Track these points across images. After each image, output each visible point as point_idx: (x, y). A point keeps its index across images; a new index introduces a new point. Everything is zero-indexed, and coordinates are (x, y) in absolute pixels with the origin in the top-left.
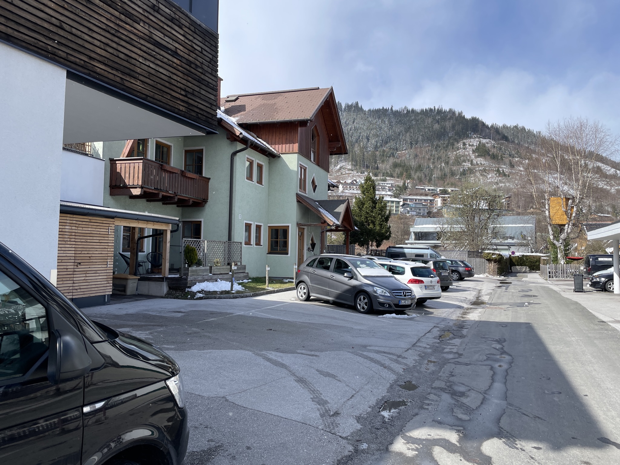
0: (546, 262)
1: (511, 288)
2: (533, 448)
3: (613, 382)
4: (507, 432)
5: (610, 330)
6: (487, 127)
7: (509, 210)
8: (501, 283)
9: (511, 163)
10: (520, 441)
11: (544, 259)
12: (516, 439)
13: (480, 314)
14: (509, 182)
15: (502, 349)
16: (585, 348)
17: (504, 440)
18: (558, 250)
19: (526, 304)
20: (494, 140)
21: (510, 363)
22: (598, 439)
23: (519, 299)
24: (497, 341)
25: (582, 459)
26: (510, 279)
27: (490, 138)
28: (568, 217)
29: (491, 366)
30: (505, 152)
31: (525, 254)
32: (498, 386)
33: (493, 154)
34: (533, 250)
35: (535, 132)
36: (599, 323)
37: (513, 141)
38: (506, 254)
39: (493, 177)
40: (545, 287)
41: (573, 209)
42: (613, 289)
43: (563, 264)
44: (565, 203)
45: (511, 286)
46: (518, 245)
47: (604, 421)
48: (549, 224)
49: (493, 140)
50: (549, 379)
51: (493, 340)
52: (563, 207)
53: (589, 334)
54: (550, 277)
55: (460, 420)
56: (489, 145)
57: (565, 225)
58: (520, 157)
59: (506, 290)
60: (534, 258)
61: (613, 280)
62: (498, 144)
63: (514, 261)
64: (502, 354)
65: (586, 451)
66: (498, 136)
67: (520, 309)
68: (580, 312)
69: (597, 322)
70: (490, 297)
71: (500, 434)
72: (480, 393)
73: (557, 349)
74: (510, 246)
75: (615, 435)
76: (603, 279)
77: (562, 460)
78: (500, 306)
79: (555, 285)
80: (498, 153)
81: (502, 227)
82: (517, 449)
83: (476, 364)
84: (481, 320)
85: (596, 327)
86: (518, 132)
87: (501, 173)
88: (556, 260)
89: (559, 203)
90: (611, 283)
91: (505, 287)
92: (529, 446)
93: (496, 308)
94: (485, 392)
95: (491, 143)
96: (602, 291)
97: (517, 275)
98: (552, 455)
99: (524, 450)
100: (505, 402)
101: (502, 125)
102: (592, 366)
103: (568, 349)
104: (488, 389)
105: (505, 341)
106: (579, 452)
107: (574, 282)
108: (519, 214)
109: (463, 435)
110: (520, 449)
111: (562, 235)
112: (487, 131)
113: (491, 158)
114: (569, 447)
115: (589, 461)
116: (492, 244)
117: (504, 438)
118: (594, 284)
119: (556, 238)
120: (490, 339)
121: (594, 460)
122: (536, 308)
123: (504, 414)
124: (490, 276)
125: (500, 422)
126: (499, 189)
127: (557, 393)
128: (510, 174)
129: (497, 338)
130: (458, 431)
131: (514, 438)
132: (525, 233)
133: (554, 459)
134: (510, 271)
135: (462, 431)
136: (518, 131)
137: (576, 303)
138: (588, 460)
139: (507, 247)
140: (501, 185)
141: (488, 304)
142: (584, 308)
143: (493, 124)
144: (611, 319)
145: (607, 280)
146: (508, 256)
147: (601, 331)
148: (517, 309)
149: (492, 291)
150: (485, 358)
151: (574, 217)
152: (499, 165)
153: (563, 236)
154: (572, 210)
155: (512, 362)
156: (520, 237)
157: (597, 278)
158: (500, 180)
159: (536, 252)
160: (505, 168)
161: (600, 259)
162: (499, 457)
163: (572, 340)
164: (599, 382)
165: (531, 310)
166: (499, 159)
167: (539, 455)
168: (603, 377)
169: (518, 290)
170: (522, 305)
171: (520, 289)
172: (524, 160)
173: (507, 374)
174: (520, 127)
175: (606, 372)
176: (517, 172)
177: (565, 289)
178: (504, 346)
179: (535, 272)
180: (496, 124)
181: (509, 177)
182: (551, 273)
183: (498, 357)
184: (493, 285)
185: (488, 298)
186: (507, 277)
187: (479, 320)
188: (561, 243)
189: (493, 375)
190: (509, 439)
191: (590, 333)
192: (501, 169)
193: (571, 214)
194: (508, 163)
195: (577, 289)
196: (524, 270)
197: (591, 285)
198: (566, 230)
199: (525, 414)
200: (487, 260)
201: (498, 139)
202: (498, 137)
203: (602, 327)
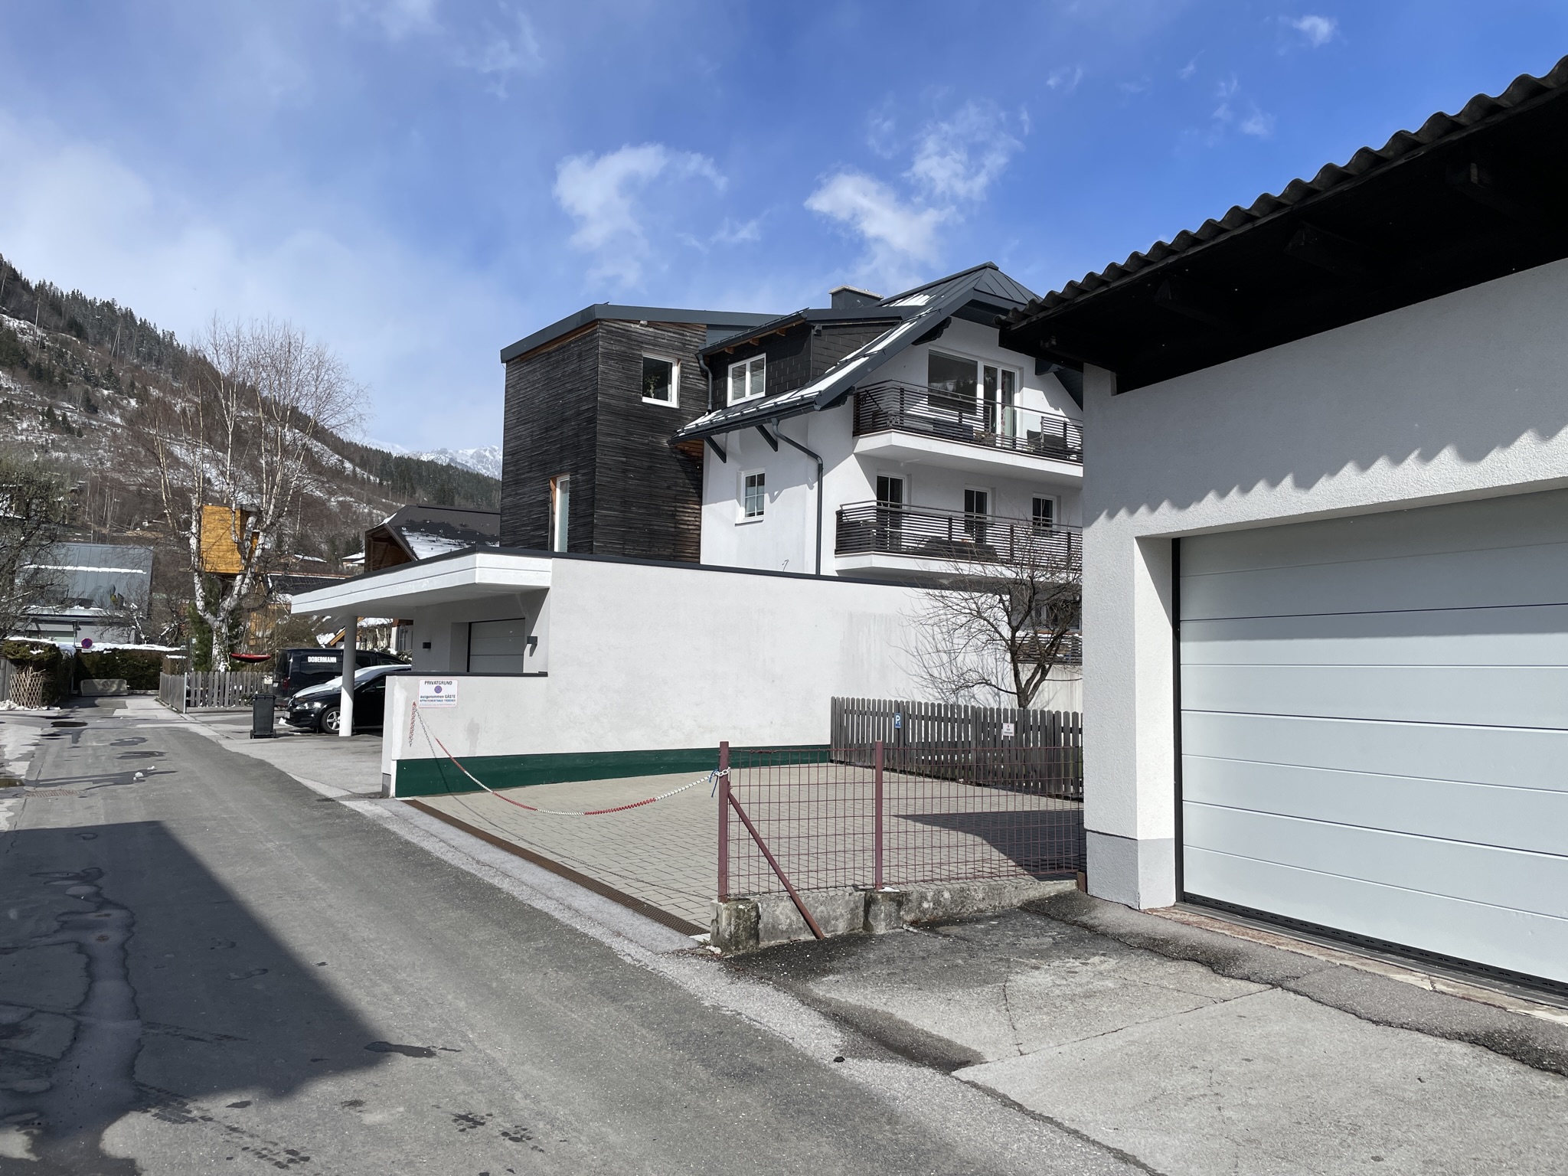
0: (179, 668)
1: (90, 740)
2: (229, 1109)
3: (372, 924)
4: (159, 1091)
5: (347, 817)
6: (26, 285)
7: (72, 527)
8: (55, 725)
9: (89, 400)
10: (196, 1100)
11: (174, 659)
12: (185, 1101)
13: (12, 814)
14: (78, 449)
15: (98, 894)
16: (299, 863)
17: (154, 1111)
18: (214, 638)
19: (139, 774)
20: (45, 328)
21: (129, 927)
22: (365, 1048)
23: (116, 764)
24: (77, 877)
25: (344, 1098)
26: (80, 714)
27: (33, 319)
28: (244, 558)
29: (77, 942)
30: (74, 366)
31: (120, 647)
32: (110, 989)
33: (38, 365)
34: (143, 637)
35: (159, 332)
36: (321, 803)
37: (99, 343)
38: (67, 644)
39: (33, 430)
40: (178, 730)
41: (258, 538)
42: (338, 726)
43: (223, 670)
44: (238, 522)
45: (87, 734)
46: (103, 623)
47: (371, 1008)
48: (196, 571)
49: (39, 326)
50: (233, 945)
51: (65, 876)
52: (235, 531)
53: (304, 831)
54: (188, 704)
55: (24, 1094)
56: (27, 338)
57: (235, 577)
58: (115, 387)
59: (73, 742)
60: (143, 656)
61: (339, 706)
62: (55, 340)
63: (87, 664)
64: (99, 908)
65: (347, 1079)
66: (56, 318)
67: (124, 788)
68: (273, 782)
69: (316, 802)
70: (30, 766)
71: (141, 1099)
72: (64, 1015)
73: (238, 875)
74: (78, 623)
75: (398, 1031)
76: (317, 705)
77: (301, 1114)
78: (66, 787)
79: (201, 725)
80: (54, 365)
81: (63, 572)
82: (193, 1120)
83: (32, 945)
84: (17, 829)
85: (316, 814)
86: (113, 320)
87: (57, 421)
88: (204, 661)
89: (225, 520)
90: (334, 713)
91: (70, 736)
92: (220, 1107)
93: (54, 793)
94: (78, 1010)
95: (35, 334)
96: (314, 732)
97: (97, 702)
98: (276, 1109)
99: (210, 1119)
100: (137, 1023)
101: (70, 293)
102: (322, 899)
103: (262, 869)
104: (84, 1001)
105: (100, 874)
106: (334, 1086)
107: (252, 715)
108: (101, 539)
109: (40, 1131)
110: (200, 1120)
111: (226, 599)
112: (26, 297)
113: (31, 375)
114: (310, 1083)
115: (358, 1096)
116: (27, 618)
117: (153, 1107)
118: (297, 719)
119: (211, 605)
120: (57, 875)
121: (367, 1092)
122: (164, 783)
123: (139, 1051)
124: (18, 708)
125: (134, 1073)
126: (50, 465)
127: (258, 972)
128: (85, 428)
129: (78, 870)
130: (23, 1125)
131: (180, 1099)
132: (120, 590)
133: (284, 1117)
134: (76, 692)
135: (36, 1122)
136: (114, 317)
137: (261, 764)
138: (356, 1097)
139: (70, 628)
140: (55, 454)
141: (27, 783)
142: (282, 774)
143: (44, 283)
144: (344, 793)
145: (325, 706)
146: (74, 651)
147: (329, 821)
148: (115, 791)
149: (33, 748)
150: (55, 925)
151: (258, 557)
152: (52, 398)
153: (228, 603)
154: (255, 540)
155: (133, 924)
156: (108, 601)
157: (304, 703)
158: (53, 441)
159: (150, 641)
160: (72, 411)
161: (311, 659)
162: (154, 1152)
163: (268, 849)
164: (345, 930)
165: (154, 791)
166: (57, 384)
167: (246, 1120)
168: (351, 918)
169: (109, 740)
170: (126, 778)
171: (113, 739)
172: (126, 398)
173: (126, 954)
174: (120, 309)
175: (354, 907)
176: (103, 428)
177: (228, 732)
178: (101, 888)
179: (145, 694)
180: (51, 283)
181: (80, 435)
182: (193, 693)
183: (91, 917)
184: (33, 733)
185: (27, 768)
186: (69, 710)
187: (13, 829)
188: (223, 621)
189: (88, 967)
190: (167, 1106)
191: (305, 827)
192: (58, 412)
193: (252, 552)
194: (80, 398)
195: (260, 729)
196: (114, 689)
197: (288, 721)
198: (237, 589)
199: (193, 1038)
200: (12, 661)
201: (57, 329)
202: (54, 320)
203: (329, 811)
